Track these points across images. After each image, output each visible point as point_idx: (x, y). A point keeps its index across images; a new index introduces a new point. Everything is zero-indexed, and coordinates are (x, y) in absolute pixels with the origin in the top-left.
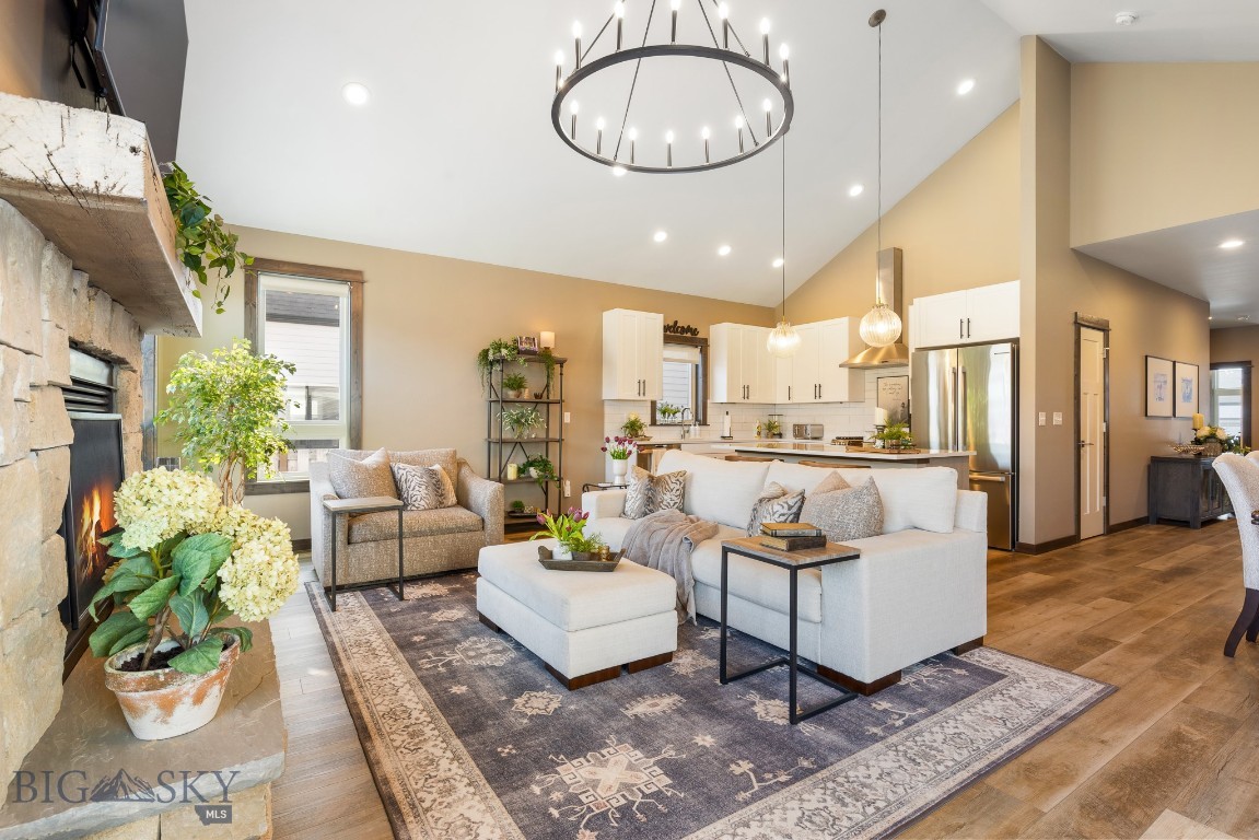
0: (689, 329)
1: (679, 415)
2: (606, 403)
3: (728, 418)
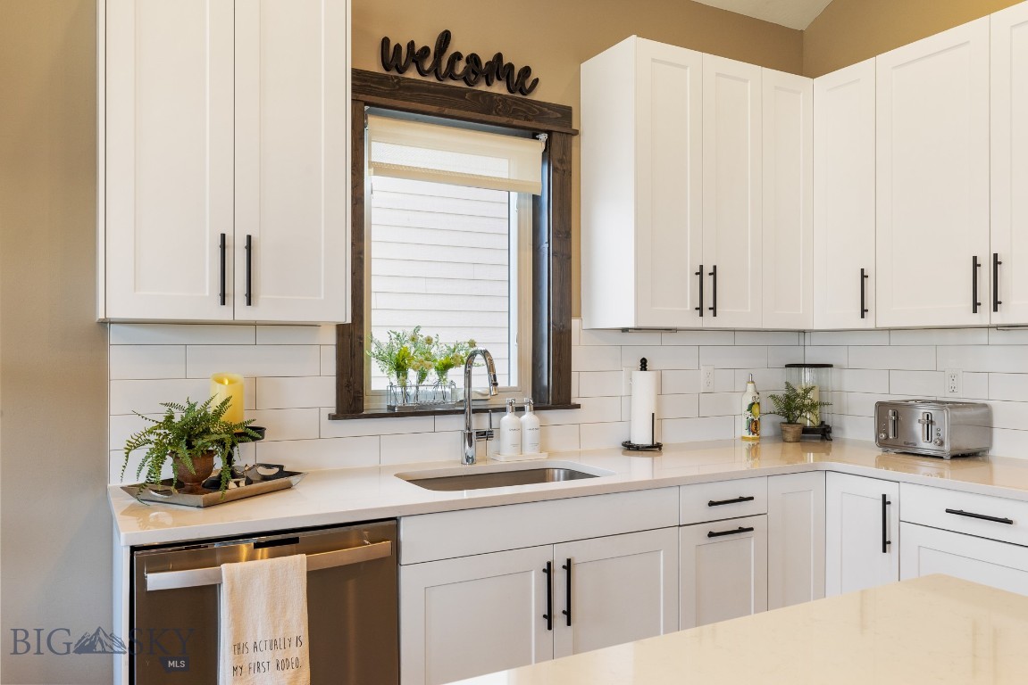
0: (498, 68)
1: (456, 374)
2: (115, 334)
3: (644, 381)
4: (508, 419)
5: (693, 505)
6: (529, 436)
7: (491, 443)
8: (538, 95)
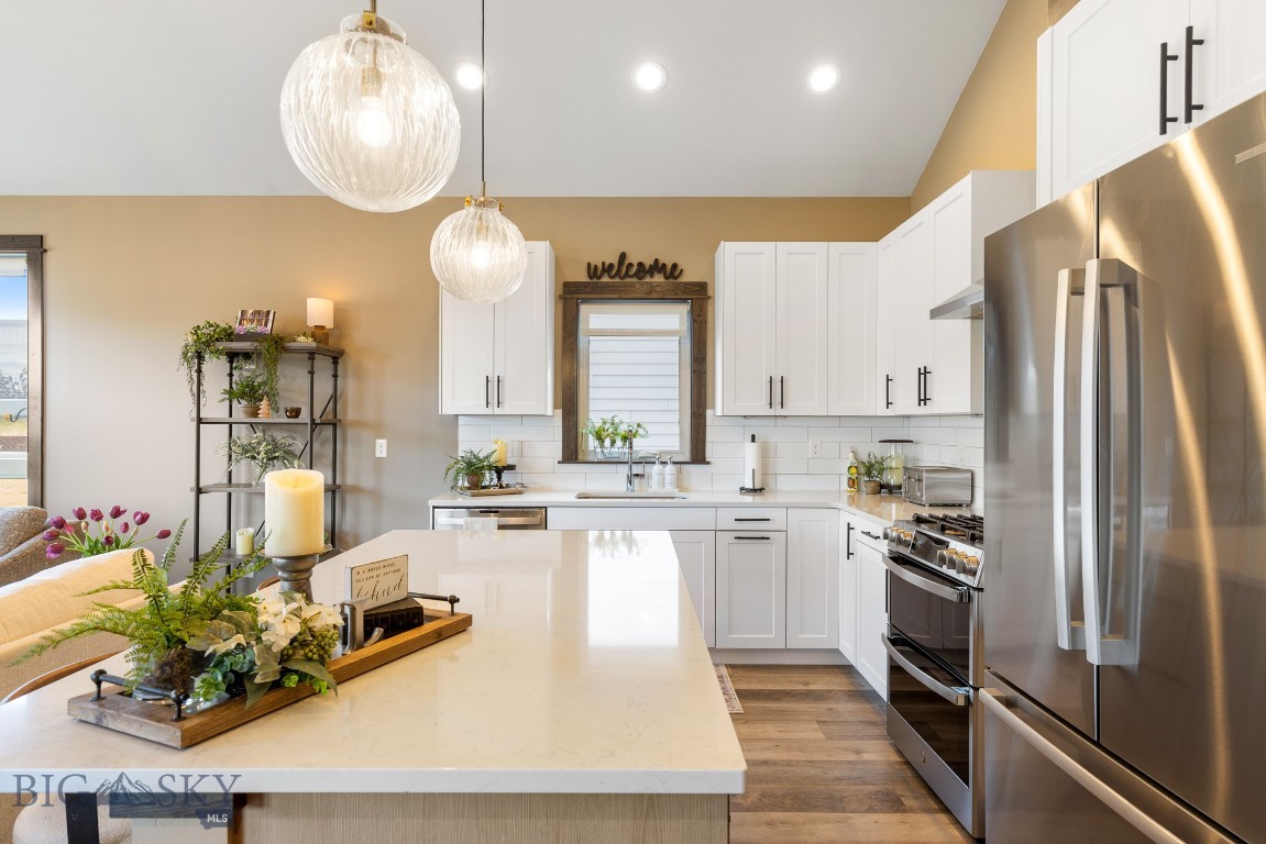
0: (657, 267)
2: (461, 422)
3: (754, 448)
4: (656, 468)
5: (726, 519)
6: (668, 479)
7: (645, 481)
8: (685, 278)
